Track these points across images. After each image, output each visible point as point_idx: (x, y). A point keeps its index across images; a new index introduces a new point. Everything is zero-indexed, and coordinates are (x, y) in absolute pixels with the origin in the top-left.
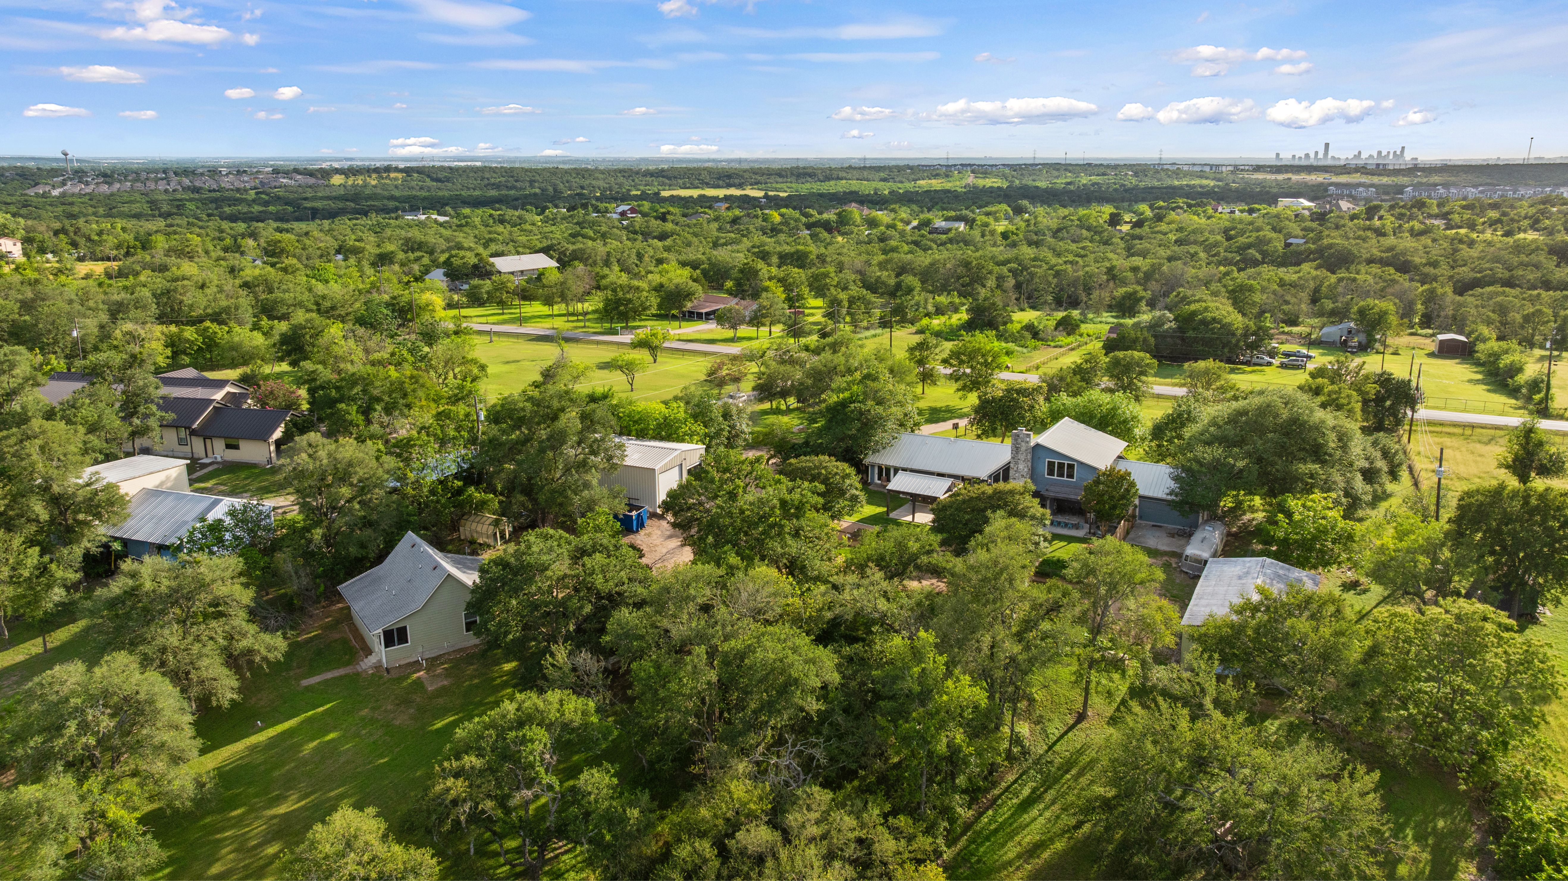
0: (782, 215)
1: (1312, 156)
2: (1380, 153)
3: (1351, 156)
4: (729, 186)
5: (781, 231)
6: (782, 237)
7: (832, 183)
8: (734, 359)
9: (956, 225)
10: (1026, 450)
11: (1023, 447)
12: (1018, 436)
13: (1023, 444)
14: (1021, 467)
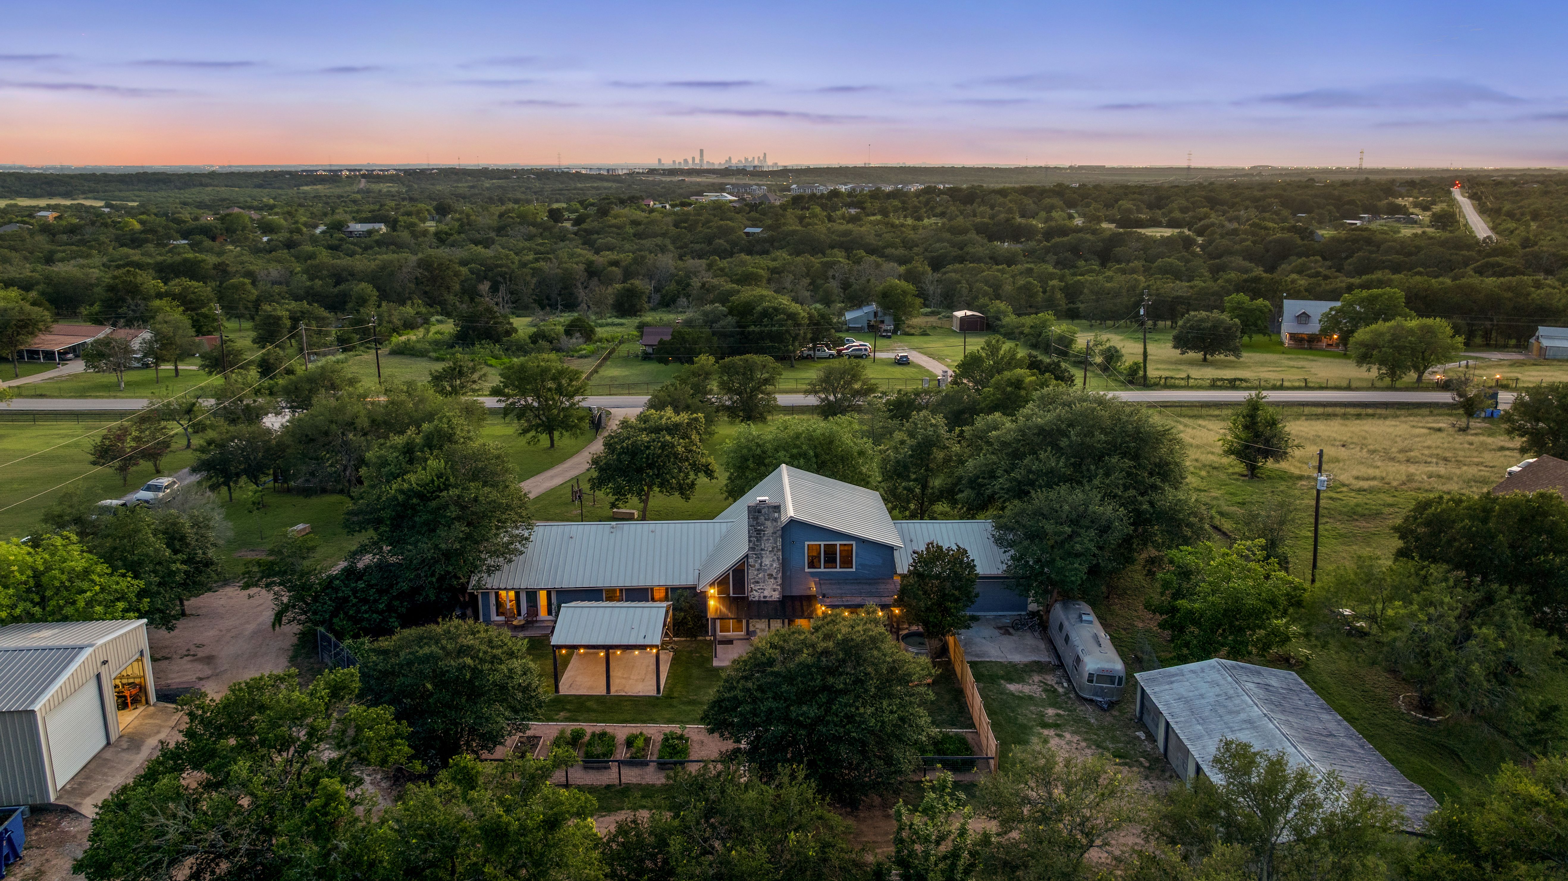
0: (141, 222)
1: (690, 162)
2: (746, 159)
3: (723, 162)
4: (51, 195)
5: (146, 241)
6: (150, 247)
7: (195, 190)
8: (144, 419)
9: (377, 226)
10: (774, 533)
11: (769, 528)
12: (759, 511)
13: (768, 523)
14: (767, 561)
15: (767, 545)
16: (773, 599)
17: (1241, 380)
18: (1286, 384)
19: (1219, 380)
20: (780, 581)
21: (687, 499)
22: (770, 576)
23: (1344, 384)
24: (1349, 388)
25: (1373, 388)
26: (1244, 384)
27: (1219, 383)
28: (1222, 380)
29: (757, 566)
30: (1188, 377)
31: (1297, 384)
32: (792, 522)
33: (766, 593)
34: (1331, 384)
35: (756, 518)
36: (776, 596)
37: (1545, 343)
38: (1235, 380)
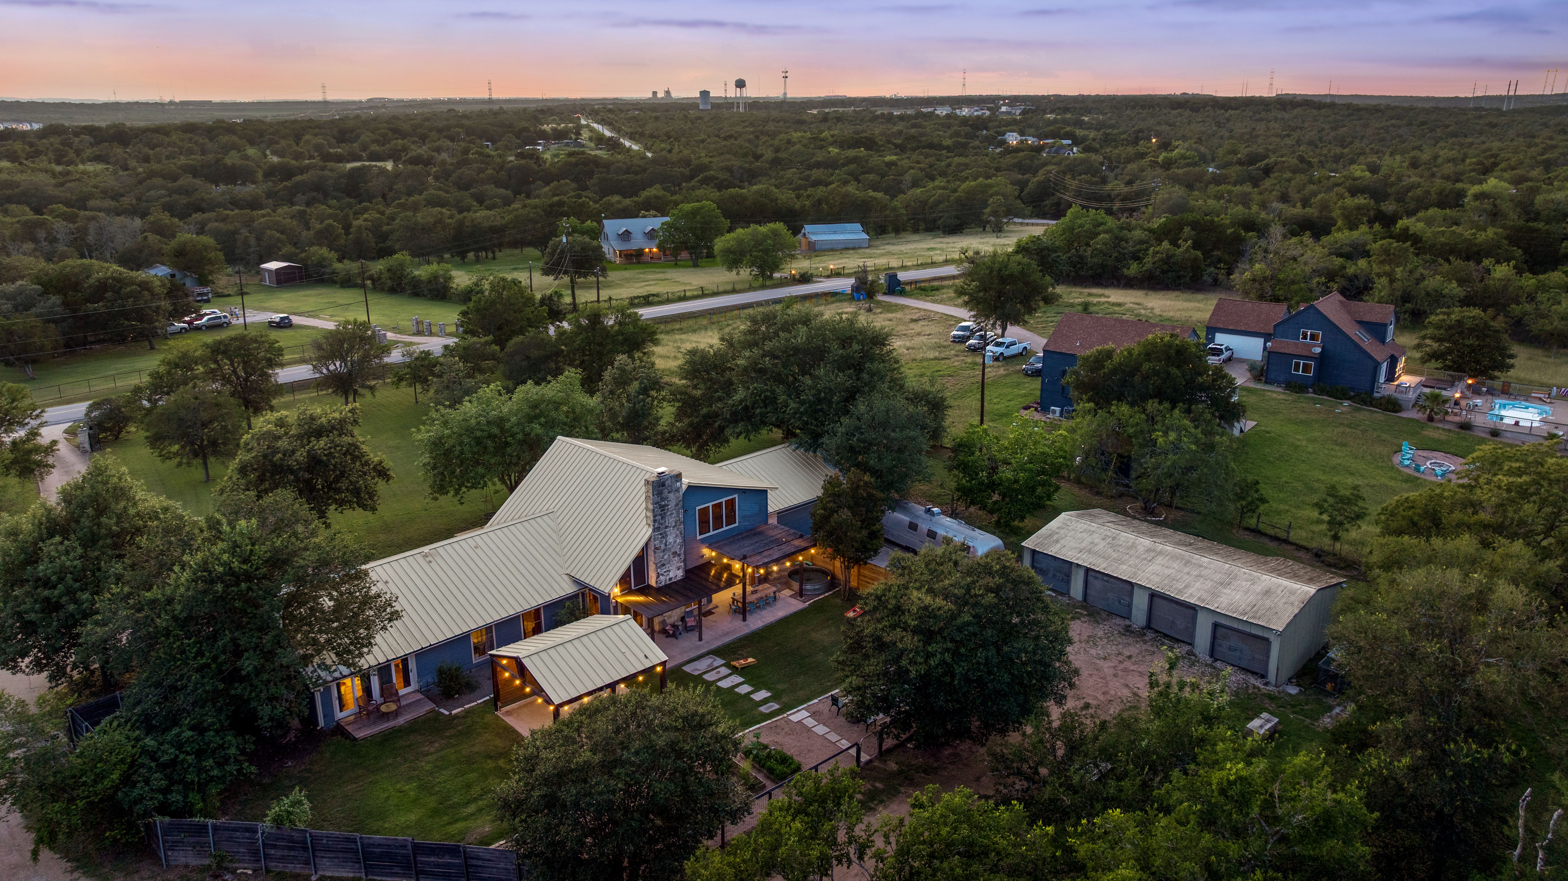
10: (677, 505)
11: (673, 499)
12: (663, 485)
13: (671, 496)
14: (671, 539)
15: (671, 520)
16: (678, 578)
17: (653, 295)
18: (688, 294)
19: (636, 298)
20: (682, 557)
21: (374, 509)
22: (675, 553)
23: (730, 287)
24: (734, 291)
25: (751, 288)
26: (656, 299)
27: (636, 301)
28: (638, 297)
29: (663, 546)
30: (610, 299)
31: (696, 293)
32: (691, 488)
33: (671, 575)
34: (721, 289)
35: (660, 493)
36: (680, 574)
37: (814, 238)
38: (648, 296)
